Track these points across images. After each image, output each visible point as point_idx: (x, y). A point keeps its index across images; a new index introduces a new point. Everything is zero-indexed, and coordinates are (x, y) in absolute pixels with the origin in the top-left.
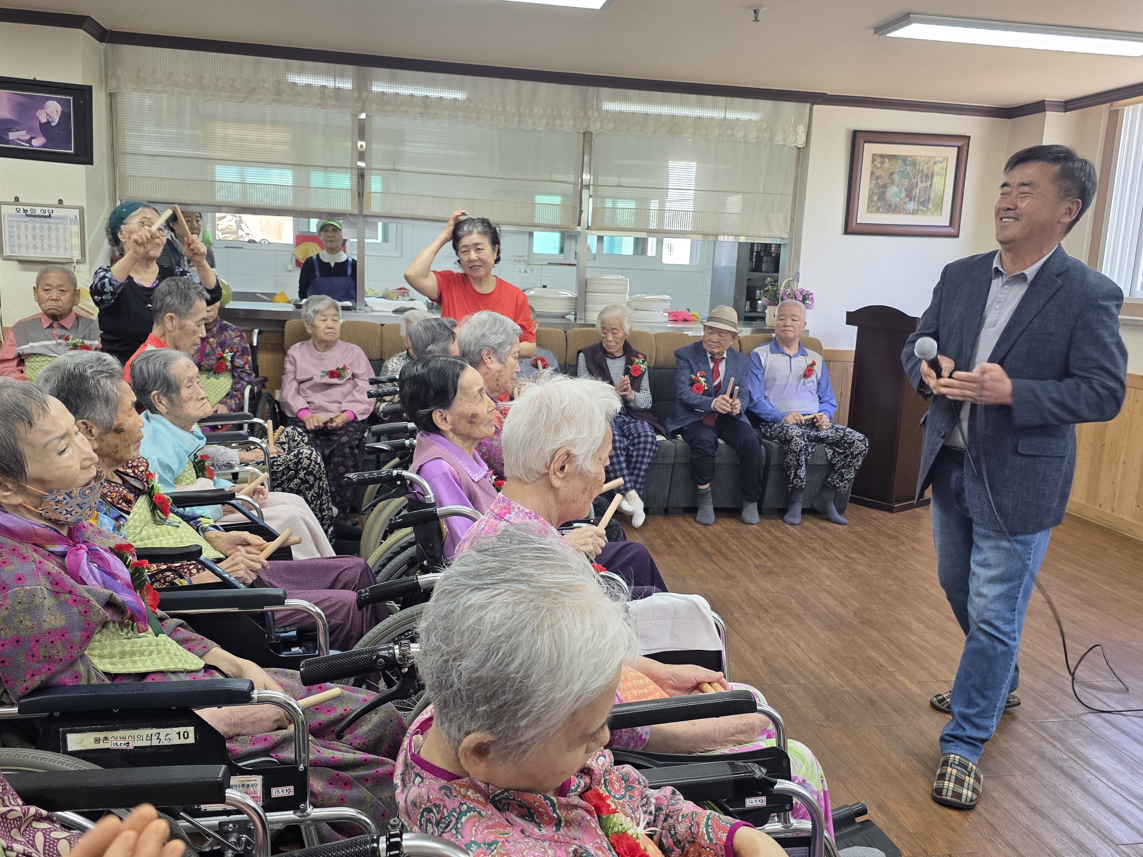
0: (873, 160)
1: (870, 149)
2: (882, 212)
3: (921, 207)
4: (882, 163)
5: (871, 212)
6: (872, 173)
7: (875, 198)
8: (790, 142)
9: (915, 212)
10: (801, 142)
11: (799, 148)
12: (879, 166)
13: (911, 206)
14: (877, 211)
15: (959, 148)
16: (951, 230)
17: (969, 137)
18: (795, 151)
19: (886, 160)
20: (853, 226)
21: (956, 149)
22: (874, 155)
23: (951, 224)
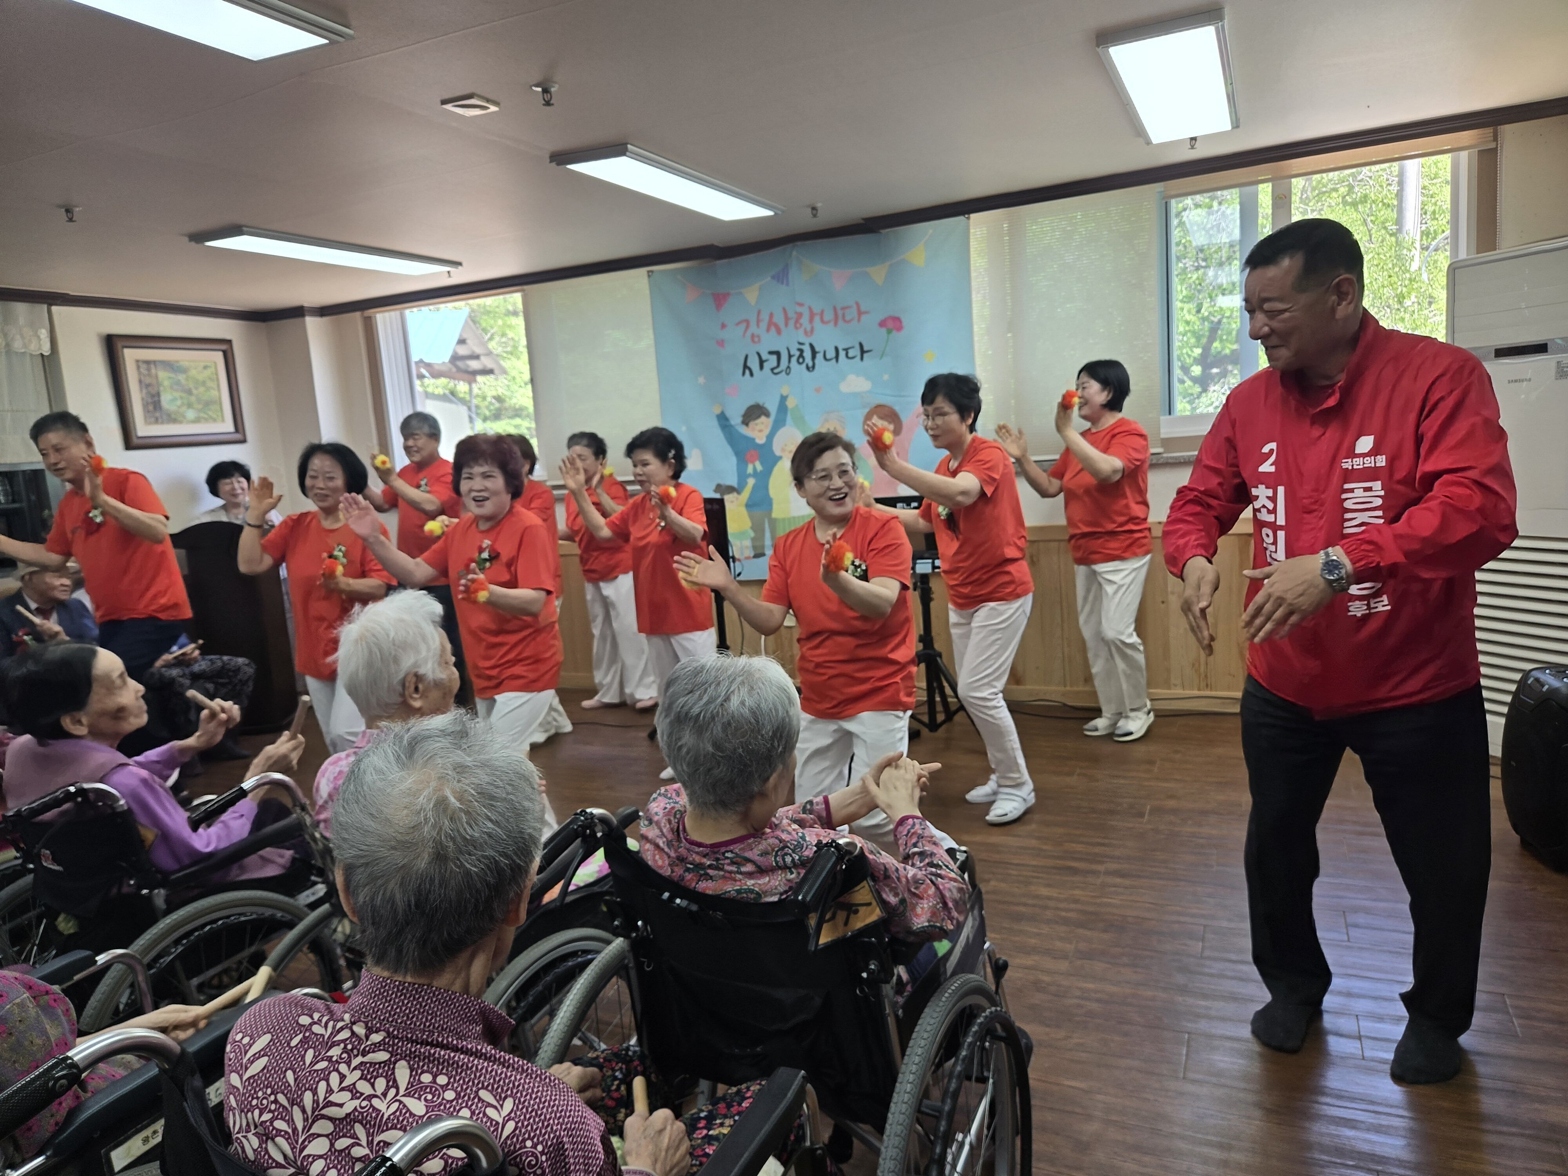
0: (138, 367)
1: (130, 356)
2: (162, 423)
3: (202, 415)
4: (149, 370)
5: (150, 423)
6: (140, 382)
7: (151, 408)
8: (33, 348)
9: (197, 420)
10: (46, 350)
11: (42, 355)
12: (146, 372)
13: (191, 414)
14: (156, 421)
15: (225, 352)
16: (238, 436)
17: (229, 342)
18: (40, 358)
19: (152, 366)
20: (135, 441)
21: (220, 354)
22: (137, 361)
23: (237, 430)
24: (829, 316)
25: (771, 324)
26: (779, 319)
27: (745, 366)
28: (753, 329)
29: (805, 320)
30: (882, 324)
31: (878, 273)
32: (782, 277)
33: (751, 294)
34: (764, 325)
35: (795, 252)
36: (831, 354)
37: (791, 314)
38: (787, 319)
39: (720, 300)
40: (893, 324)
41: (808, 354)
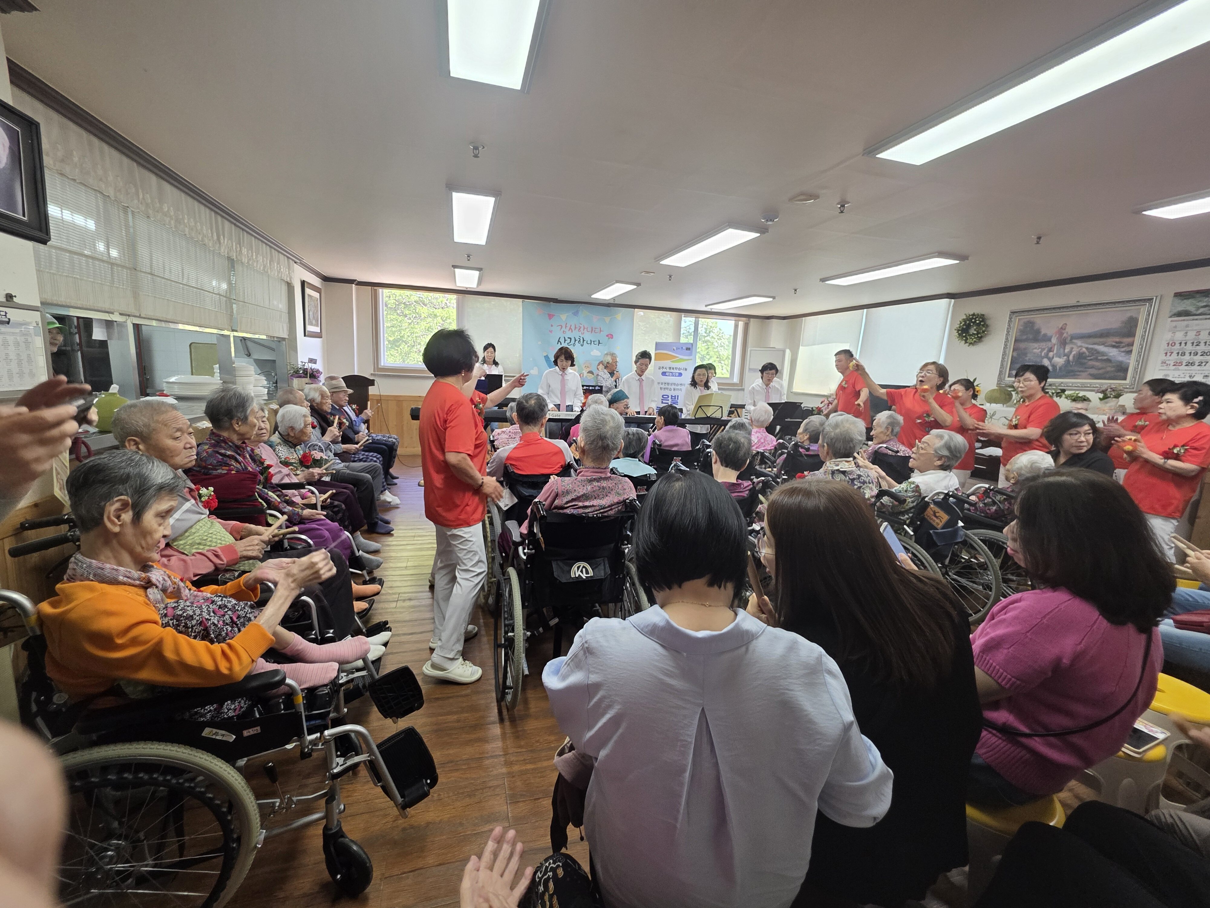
0: (307, 297)
5: (309, 325)
6: (307, 304)
9: (315, 325)
10: (291, 281)
12: (308, 300)
13: (314, 322)
15: (320, 295)
17: (321, 290)
19: (310, 297)
20: (306, 332)
22: (307, 294)
23: (321, 331)
24: (590, 329)
25: (570, 328)
26: (573, 327)
27: (559, 341)
28: (563, 329)
29: (582, 329)
30: (607, 336)
31: (607, 319)
32: (576, 314)
33: (564, 317)
34: (568, 328)
35: (581, 307)
36: (589, 342)
37: (577, 326)
38: (575, 328)
39: (551, 316)
40: (610, 336)
41: (582, 340)
